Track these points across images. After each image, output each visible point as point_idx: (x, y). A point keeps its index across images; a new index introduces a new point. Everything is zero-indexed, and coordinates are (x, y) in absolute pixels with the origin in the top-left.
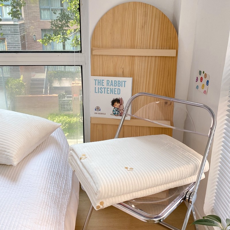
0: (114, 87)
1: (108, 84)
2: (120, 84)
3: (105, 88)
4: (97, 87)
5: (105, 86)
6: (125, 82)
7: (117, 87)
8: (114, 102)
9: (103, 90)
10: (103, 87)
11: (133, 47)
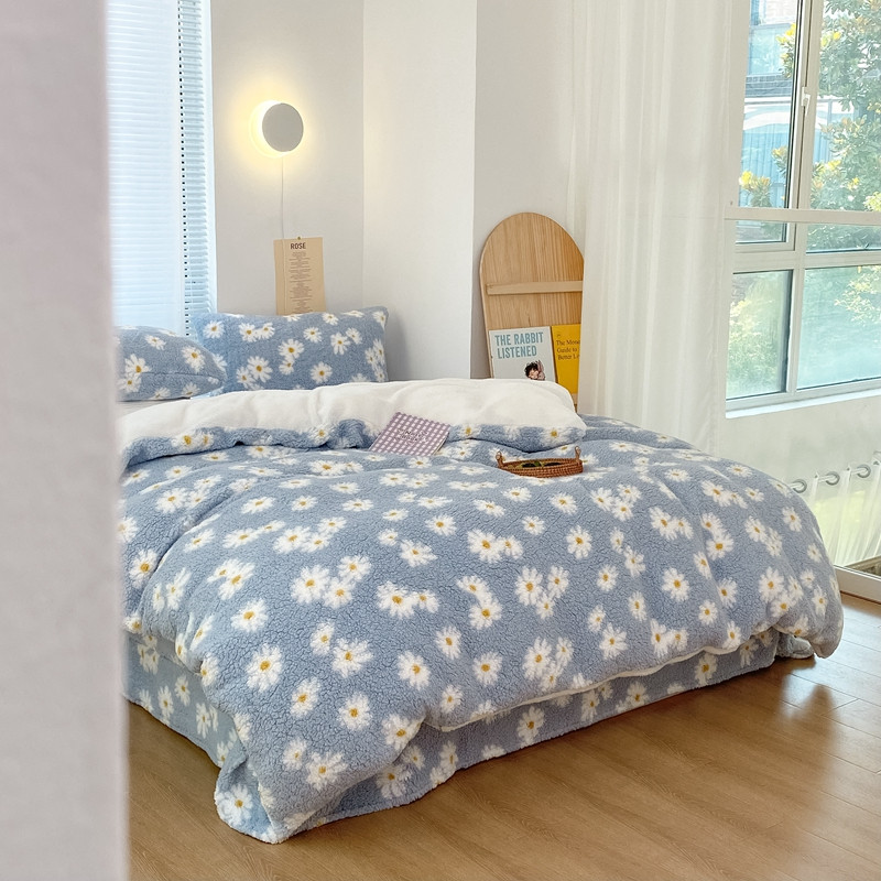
0: (526, 345)
1: (516, 340)
2: (534, 338)
3: (512, 348)
4: (500, 347)
5: (513, 345)
6: (541, 333)
7: (531, 344)
8: (528, 370)
9: (510, 352)
10: (509, 347)
11: (536, 279)
